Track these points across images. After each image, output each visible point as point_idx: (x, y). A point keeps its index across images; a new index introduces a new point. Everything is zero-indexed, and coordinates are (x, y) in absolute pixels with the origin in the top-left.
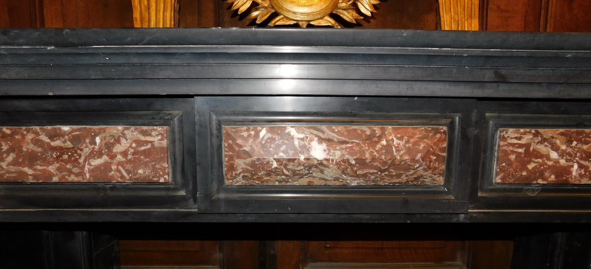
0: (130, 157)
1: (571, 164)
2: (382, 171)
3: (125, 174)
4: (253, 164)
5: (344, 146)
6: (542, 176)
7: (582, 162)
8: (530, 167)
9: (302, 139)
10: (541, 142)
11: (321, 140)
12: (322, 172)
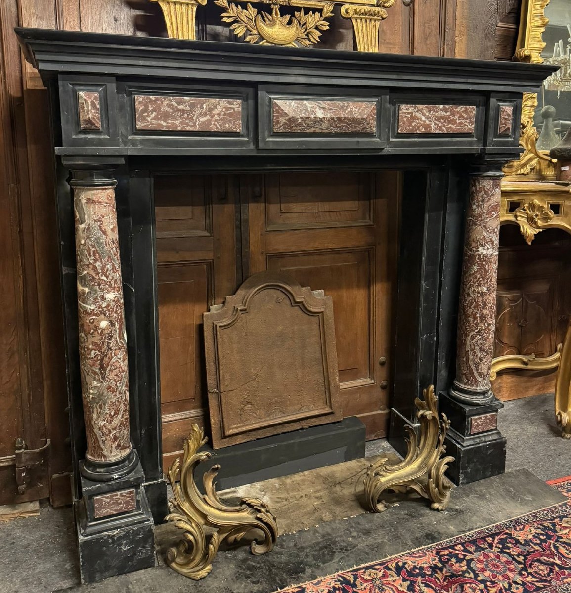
0: (222, 116)
1: (431, 122)
2: (348, 124)
3: (219, 127)
4: (289, 120)
5: (331, 111)
6: (418, 129)
7: (435, 122)
8: (413, 124)
9: (312, 107)
10: (417, 111)
11: (321, 108)
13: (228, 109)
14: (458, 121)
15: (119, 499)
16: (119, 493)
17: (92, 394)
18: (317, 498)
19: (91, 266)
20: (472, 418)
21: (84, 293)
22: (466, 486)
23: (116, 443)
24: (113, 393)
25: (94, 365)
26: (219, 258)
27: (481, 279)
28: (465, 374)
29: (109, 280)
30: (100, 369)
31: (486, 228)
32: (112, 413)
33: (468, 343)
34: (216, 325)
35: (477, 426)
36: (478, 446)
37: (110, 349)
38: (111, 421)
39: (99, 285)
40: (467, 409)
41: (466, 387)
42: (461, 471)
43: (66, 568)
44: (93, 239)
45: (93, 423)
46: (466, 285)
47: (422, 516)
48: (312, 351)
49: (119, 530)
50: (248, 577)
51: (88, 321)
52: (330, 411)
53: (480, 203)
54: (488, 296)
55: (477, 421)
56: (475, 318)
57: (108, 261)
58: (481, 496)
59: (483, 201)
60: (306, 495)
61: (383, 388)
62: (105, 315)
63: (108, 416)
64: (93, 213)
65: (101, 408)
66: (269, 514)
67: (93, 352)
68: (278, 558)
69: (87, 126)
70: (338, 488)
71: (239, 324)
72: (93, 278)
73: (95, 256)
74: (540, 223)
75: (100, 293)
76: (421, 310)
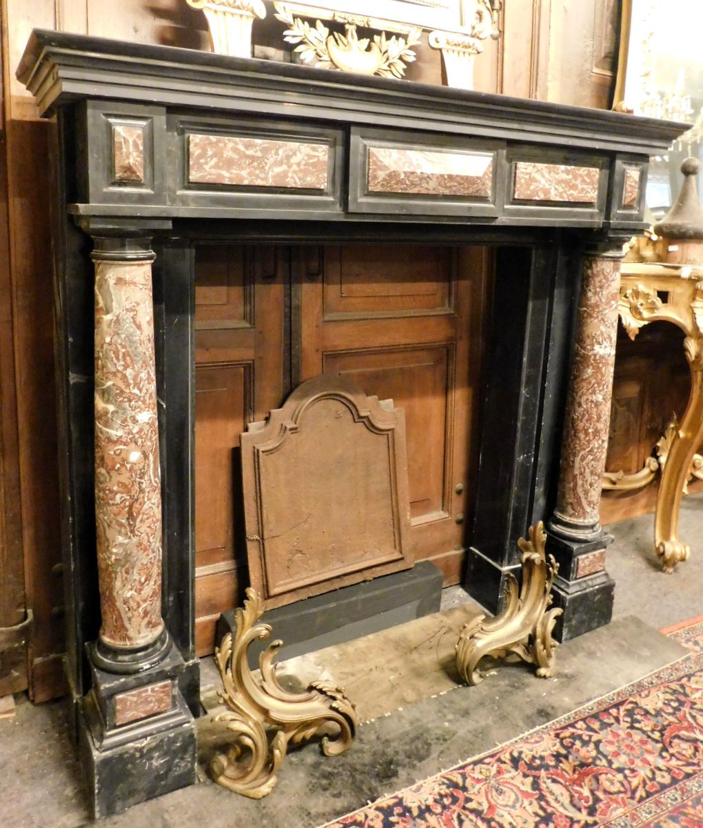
0: (302, 167)
1: (550, 187)
2: (460, 184)
3: (297, 180)
4: (389, 175)
6: (537, 195)
7: (556, 186)
8: (531, 187)
9: (417, 160)
10: (537, 172)
11: (428, 162)
12: (428, 183)
13: (310, 157)
14: (580, 187)
15: (150, 696)
16: (149, 688)
17: (116, 554)
18: (391, 670)
19: (119, 375)
20: (580, 557)
21: (106, 413)
22: (571, 643)
23: (146, 620)
24: (144, 552)
25: (119, 514)
26: (261, 358)
27: (596, 385)
28: (571, 504)
29: (142, 394)
30: (128, 519)
31: (604, 322)
32: (143, 580)
33: (577, 465)
34: (258, 451)
35: (584, 567)
36: (584, 592)
37: (142, 491)
38: (141, 590)
39: (130, 401)
40: (575, 547)
41: (572, 519)
42: (565, 625)
43: (67, 796)
44: (123, 336)
45: (115, 594)
46: (577, 393)
47: (527, 686)
48: (380, 481)
49: (149, 738)
50: (325, 789)
51: (112, 453)
52: (400, 556)
53: (598, 289)
54: (603, 406)
55: (584, 561)
56: (587, 434)
57: (142, 367)
58: (591, 654)
59: (601, 287)
60: (376, 667)
61: (459, 522)
62: (136, 443)
63: (137, 583)
64: (124, 299)
65: (127, 572)
66: (346, 701)
67: (118, 496)
68: (359, 757)
69: (125, 175)
70: (415, 656)
71: (287, 447)
72: (122, 392)
73: (124, 359)
74: (646, 314)
75: (130, 413)
76: (519, 425)
